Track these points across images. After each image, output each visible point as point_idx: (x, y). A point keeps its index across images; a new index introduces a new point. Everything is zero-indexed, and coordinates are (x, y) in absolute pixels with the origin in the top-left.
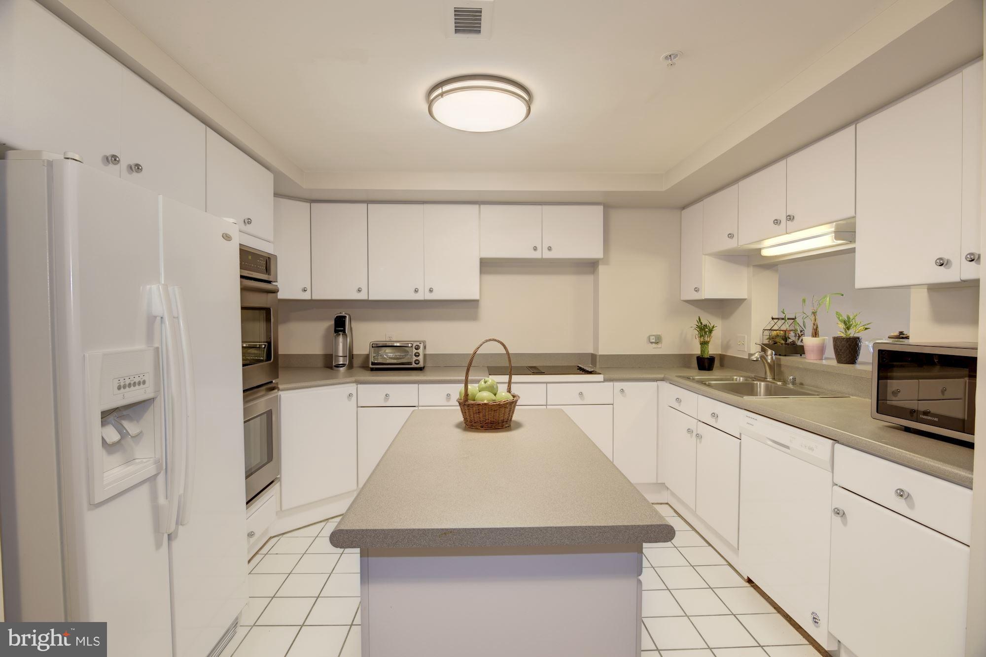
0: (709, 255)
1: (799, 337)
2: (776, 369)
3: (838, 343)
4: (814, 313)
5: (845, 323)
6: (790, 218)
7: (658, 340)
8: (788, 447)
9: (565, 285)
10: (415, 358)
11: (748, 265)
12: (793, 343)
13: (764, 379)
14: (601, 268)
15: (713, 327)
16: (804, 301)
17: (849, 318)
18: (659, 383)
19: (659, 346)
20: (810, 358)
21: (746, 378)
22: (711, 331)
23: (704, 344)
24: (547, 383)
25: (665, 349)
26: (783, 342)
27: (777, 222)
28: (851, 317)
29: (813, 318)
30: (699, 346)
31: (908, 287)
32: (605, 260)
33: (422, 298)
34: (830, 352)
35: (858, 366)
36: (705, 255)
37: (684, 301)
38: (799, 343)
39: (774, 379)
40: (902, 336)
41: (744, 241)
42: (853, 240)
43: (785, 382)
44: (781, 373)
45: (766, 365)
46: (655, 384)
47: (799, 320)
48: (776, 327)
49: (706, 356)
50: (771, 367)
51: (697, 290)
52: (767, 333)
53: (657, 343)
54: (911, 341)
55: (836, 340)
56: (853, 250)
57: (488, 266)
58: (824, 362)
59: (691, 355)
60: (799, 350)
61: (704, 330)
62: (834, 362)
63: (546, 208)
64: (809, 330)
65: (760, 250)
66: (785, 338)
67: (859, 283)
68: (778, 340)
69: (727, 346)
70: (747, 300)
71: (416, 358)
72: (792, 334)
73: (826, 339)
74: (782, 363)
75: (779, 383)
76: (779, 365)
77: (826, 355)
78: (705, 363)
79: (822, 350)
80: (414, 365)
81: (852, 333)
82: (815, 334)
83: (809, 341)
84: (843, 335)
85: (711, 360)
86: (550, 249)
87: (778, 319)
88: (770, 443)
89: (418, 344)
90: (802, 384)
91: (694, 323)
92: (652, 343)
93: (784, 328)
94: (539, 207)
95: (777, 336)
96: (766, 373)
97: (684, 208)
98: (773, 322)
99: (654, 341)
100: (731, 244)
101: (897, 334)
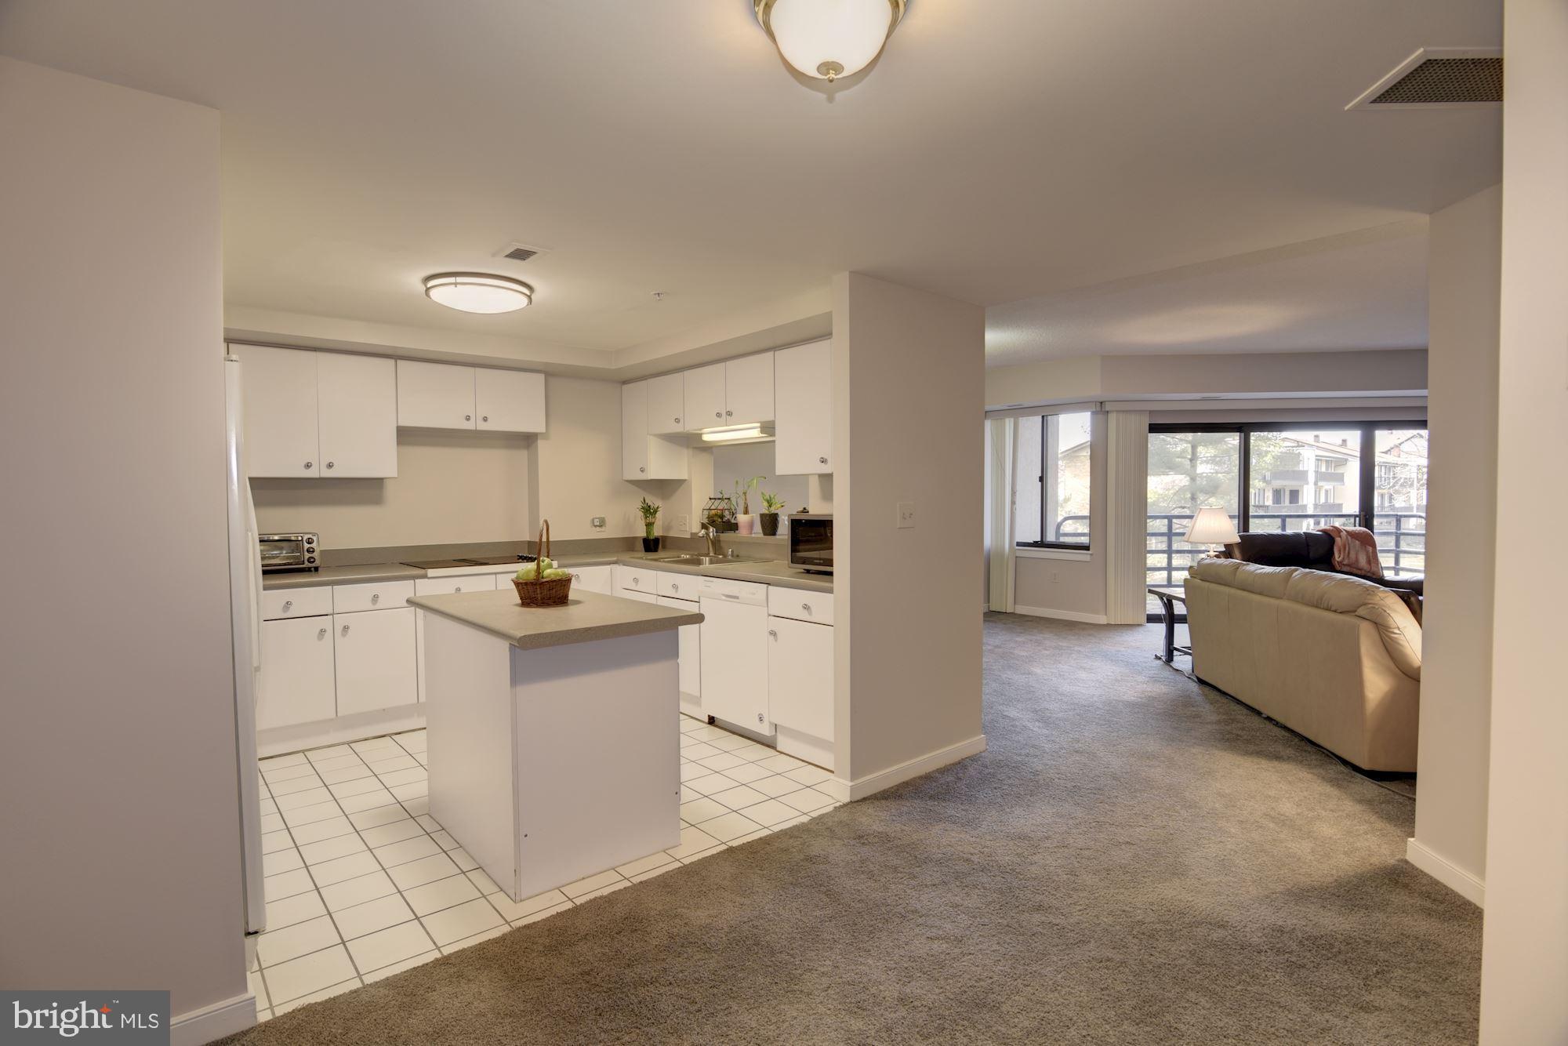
0: (655, 435)
1: (733, 514)
2: (716, 545)
3: (764, 519)
4: (745, 493)
5: (768, 502)
6: (729, 414)
7: (602, 523)
8: (738, 598)
9: (495, 459)
10: (307, 555)
11: (688, 447)
12: (729, 521)
13: (707, 555)
14: (541, 444)
15: (658, 508)
16: (737, 482)
17: (770, 497)
18: (611, 566)
19: (603, 529)
20: (743, 532)
21: (692, 555)
22: (656, 511)
23: (649, 525)
24: (496, 574)
25: (608, 533)
26: (720, 520)
27: (719, 415)
28: (772, 496)
29: (743, 497)
30: (645, 527)
31: (808, 475)
32: (545, 436)
33: (316, 475)
34: (758, 528)
35: (777, 537)
36: (650, 435)
37: (627, 481)
38: (733, 521)
39: (715, 554)
40: (805, 511)
41: (690, 427)
42: (773, 435)
43: (725, 556)
44: (721, 548)
45: (710, 541)
46: (608, 567)
47: (733, 500)
48: (713, 507)
49: (652, 537)
50: (713, 543)
51: (642, 470)
52: (706, 512)
53: (601, 526)
54: (810, 513)
55: (762, 516)
56: (774, 441)
57: (406, 436)
58: (753, 535)
59: (635, 538)
60: (734, 527)
61: (649, 511)
62: (762, 535)
63: (478, 370)
64: (741, 508)
65: (701, 434)
66: (722, 517)
67: (778, 472)
68: (716, 519)
69: (668, 528)
70: (686, 482)
71: (310, 555)
72: (727, 513)
73: (755, 516)
74: (721, 539)
75: (721, 557)
76: (719, 541)
77: (755, 530)
78: (652, 545)
79: (751, 525)
80: (307, 565)
81: (773, 510)
82: (746, 512)
83: (742, 518)
84: (767, 512)
85: (657, 541)
86: (485, 419)
87: (715, 499)
88: (724, 598)
89: (310, 536)
90: (738, 556)
91: (640, 505)
92: (596, 526)
93: (720, 507)
94: (471, 370)
95: (716, 515)
96: (709, 549)
97: (625, 382)
98: (710, 502)
99: (598, 524)
100: (678, 428)
101: (802, 509)
